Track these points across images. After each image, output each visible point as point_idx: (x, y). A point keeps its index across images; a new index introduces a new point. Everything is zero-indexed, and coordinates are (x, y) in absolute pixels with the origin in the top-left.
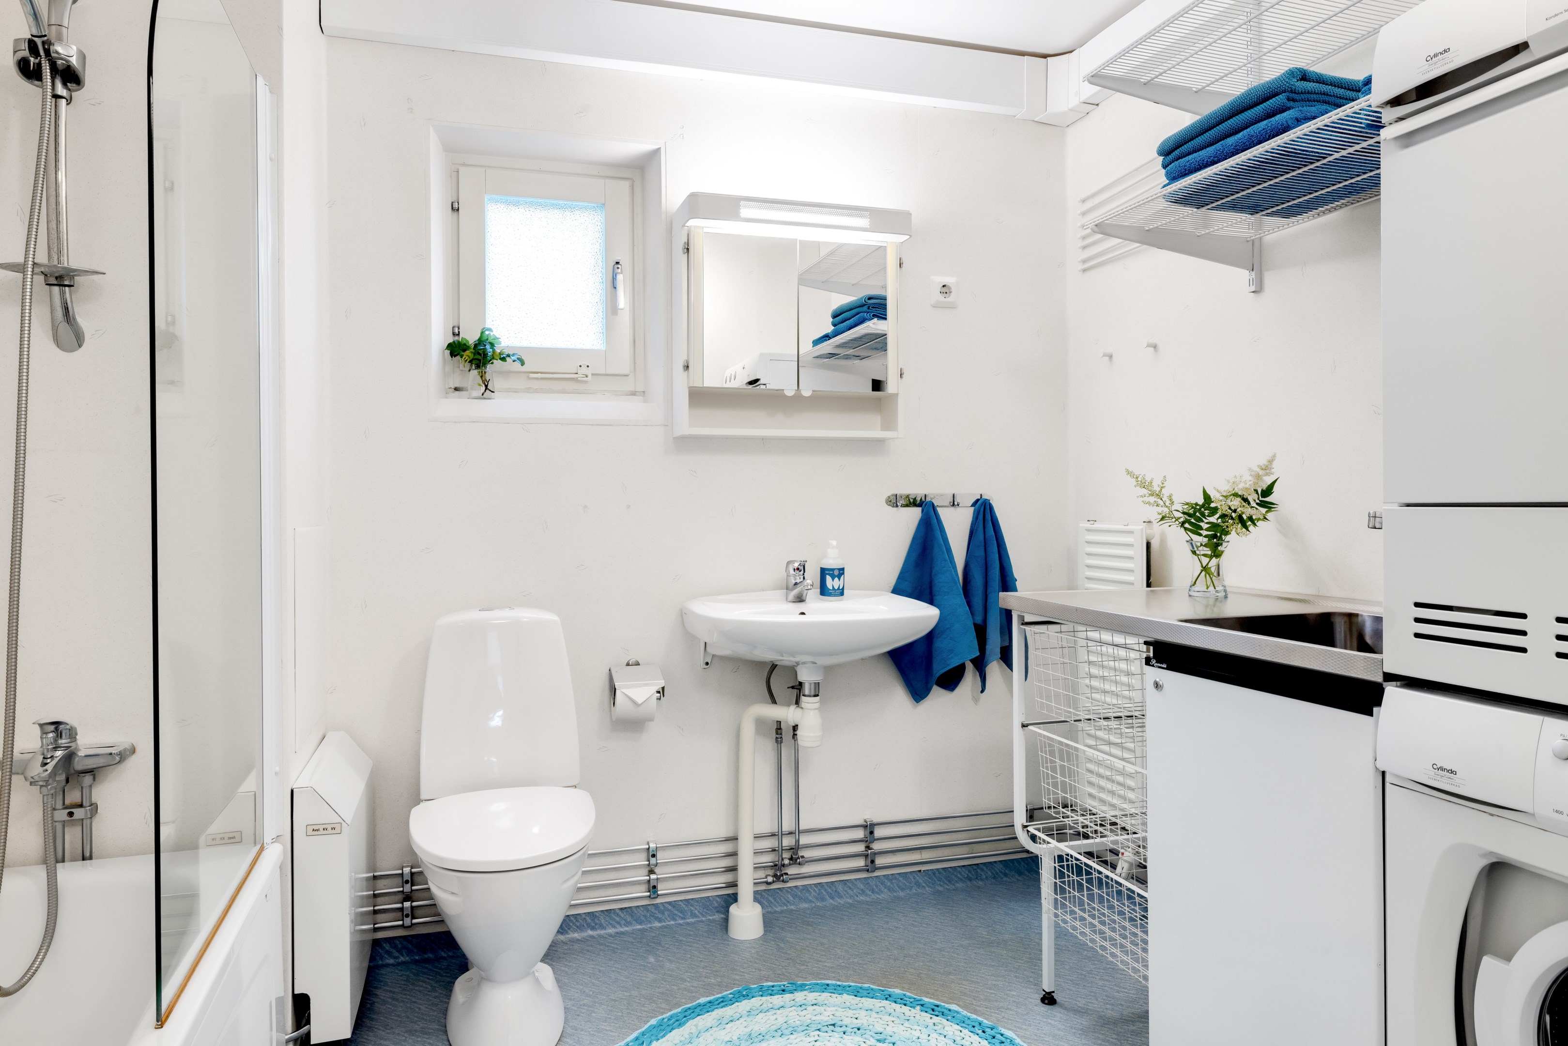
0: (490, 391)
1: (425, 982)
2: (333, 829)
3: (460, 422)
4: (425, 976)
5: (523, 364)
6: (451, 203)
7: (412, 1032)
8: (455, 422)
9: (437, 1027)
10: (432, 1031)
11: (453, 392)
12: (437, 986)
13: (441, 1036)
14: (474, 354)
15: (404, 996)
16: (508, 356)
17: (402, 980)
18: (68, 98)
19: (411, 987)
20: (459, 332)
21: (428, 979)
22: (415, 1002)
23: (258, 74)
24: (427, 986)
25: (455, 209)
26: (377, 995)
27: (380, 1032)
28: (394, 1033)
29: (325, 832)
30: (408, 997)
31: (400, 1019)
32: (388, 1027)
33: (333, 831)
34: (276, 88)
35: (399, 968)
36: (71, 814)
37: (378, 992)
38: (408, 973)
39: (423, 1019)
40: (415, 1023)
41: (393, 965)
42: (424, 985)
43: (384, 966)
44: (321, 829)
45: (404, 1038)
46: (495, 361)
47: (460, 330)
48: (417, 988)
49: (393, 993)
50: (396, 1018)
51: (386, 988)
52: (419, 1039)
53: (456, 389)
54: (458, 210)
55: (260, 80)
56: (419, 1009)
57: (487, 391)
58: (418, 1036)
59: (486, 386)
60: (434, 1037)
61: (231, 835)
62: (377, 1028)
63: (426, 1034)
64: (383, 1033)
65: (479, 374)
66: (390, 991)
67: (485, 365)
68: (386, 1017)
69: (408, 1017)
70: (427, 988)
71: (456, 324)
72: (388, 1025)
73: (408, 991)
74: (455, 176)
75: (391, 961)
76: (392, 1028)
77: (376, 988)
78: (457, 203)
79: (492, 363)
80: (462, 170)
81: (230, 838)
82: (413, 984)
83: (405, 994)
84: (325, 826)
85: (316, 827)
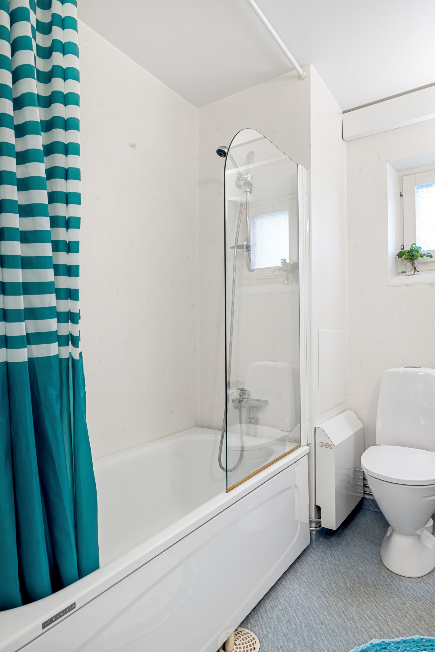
0: (417, 271)
1: (382, 522)
2: (329, 446)
3: (401, 286)
4: (383, 520)
5: (431, 257)
6: (400, 193)
7: (367, 540)
8: (399, 286)
9: (378, 542)
10: (376, 543)
11: (401, 274)
12: (386, 526)
13: (378, 547)
14: (408, 256)
15: (371, 525)
16: (424, 255)
17: (373, 518)
18: (250, 191)
19: (375, 522)
20: (404, 248)
21: (384, 522)
22: (374, 529)
23: (298, 164)
24: (382, 524)
25: (402, 196)
26: (361, 520)
27: (356, 534)
28: (360, 537)
29: (326, 446)
30: (373, 526)
31: (365, 533)
32: (360, 534)
33: (329, 447)
34: (308, 167)
35: (374, 513)
36: (251, 421)
37: (362, 519)
38: (376, 516)
39: (374, 537)
40: (371, 537)
41: (372, 511)
42: (381, 523)
43: (369, 510)
44: (325, 445)
45: (363, 541)
46: (418, 258)
47: (404, 247)
48: (378, 524)
49: (368, 522)
50: (364, 532)
51: (365, 518)
52: (369, 544)
53: (403, 272)
54: (403, 195)
55: (300, 166)
56: (375, 532)
57: (416, 271)
58: (369, 543)
59: (415, 269)
60: (375, 546)
61: (296, 439)
62: (355, 533)
63: (373, 543)
64: (357, 535)
65: (411, 264)
66: (367, 520)
67: (414, 260)
68: (360, 530)
69: (369, 533)
70: (381, 525)
71: (402, 244)
72: (360, 533)
73: (374, 523)
74: (401, 181)
75: (372, 509)
76: (361, 535)
77: (362, 517)
78: (402, 193)
79: (417, 259)
80: (405, 178)
81: (295, 440)
82: (377, 521)
83: (372, 524)
84: (326, 444)
85: (323, 444)
